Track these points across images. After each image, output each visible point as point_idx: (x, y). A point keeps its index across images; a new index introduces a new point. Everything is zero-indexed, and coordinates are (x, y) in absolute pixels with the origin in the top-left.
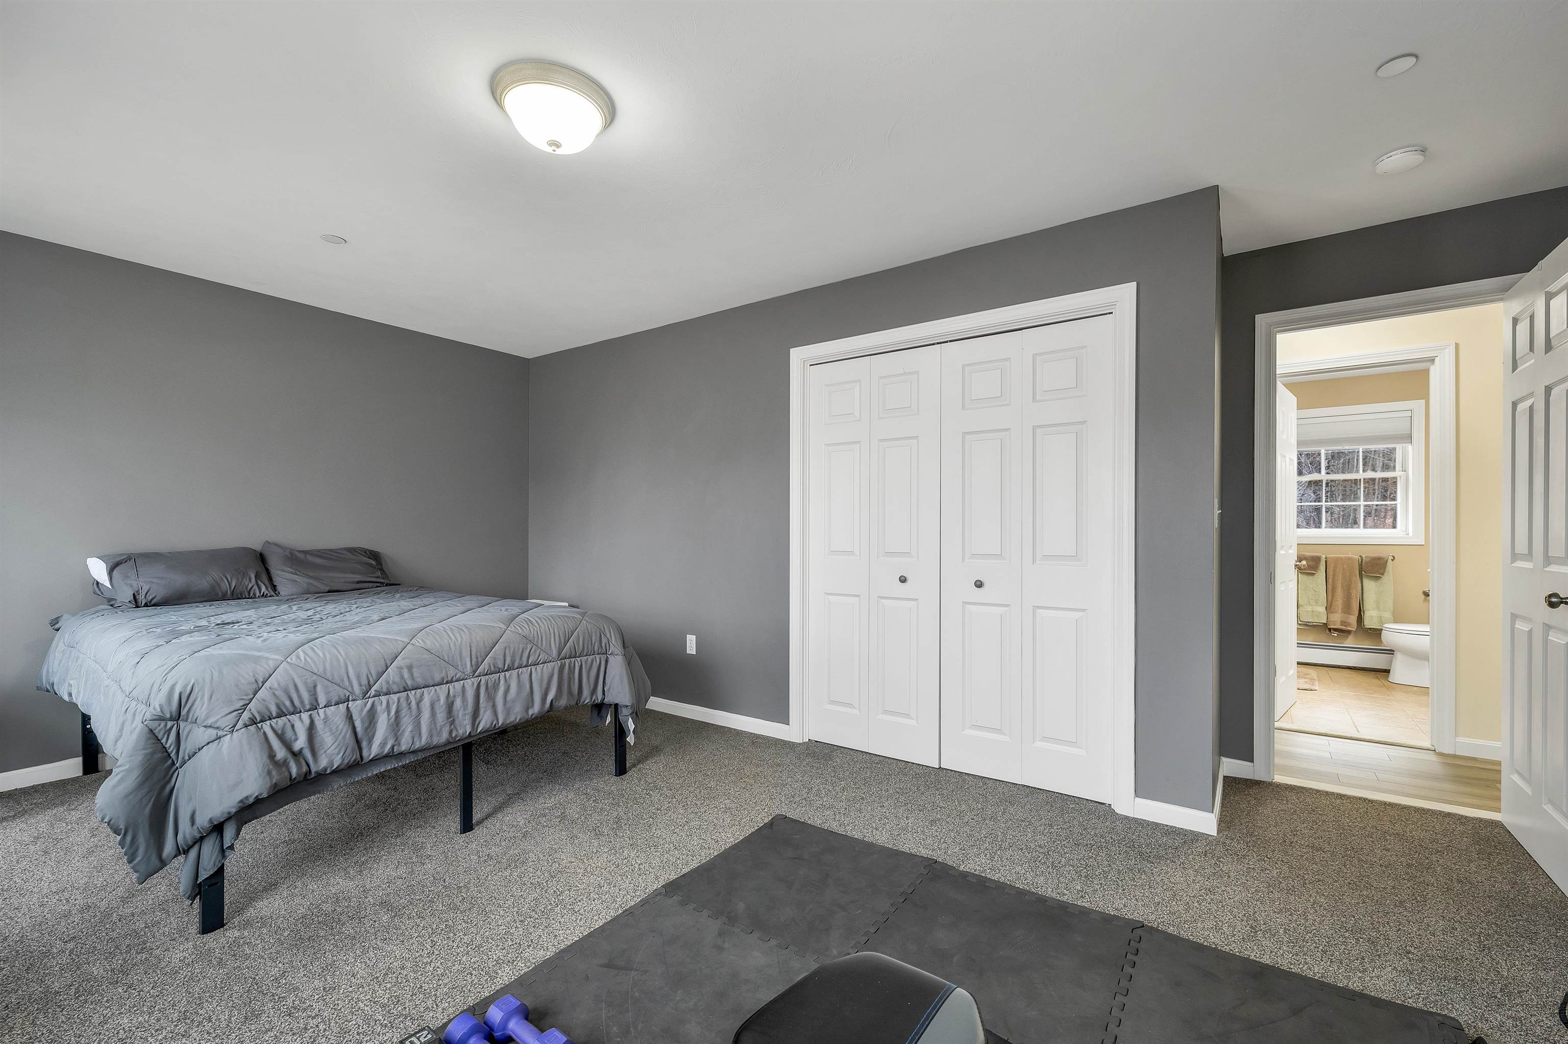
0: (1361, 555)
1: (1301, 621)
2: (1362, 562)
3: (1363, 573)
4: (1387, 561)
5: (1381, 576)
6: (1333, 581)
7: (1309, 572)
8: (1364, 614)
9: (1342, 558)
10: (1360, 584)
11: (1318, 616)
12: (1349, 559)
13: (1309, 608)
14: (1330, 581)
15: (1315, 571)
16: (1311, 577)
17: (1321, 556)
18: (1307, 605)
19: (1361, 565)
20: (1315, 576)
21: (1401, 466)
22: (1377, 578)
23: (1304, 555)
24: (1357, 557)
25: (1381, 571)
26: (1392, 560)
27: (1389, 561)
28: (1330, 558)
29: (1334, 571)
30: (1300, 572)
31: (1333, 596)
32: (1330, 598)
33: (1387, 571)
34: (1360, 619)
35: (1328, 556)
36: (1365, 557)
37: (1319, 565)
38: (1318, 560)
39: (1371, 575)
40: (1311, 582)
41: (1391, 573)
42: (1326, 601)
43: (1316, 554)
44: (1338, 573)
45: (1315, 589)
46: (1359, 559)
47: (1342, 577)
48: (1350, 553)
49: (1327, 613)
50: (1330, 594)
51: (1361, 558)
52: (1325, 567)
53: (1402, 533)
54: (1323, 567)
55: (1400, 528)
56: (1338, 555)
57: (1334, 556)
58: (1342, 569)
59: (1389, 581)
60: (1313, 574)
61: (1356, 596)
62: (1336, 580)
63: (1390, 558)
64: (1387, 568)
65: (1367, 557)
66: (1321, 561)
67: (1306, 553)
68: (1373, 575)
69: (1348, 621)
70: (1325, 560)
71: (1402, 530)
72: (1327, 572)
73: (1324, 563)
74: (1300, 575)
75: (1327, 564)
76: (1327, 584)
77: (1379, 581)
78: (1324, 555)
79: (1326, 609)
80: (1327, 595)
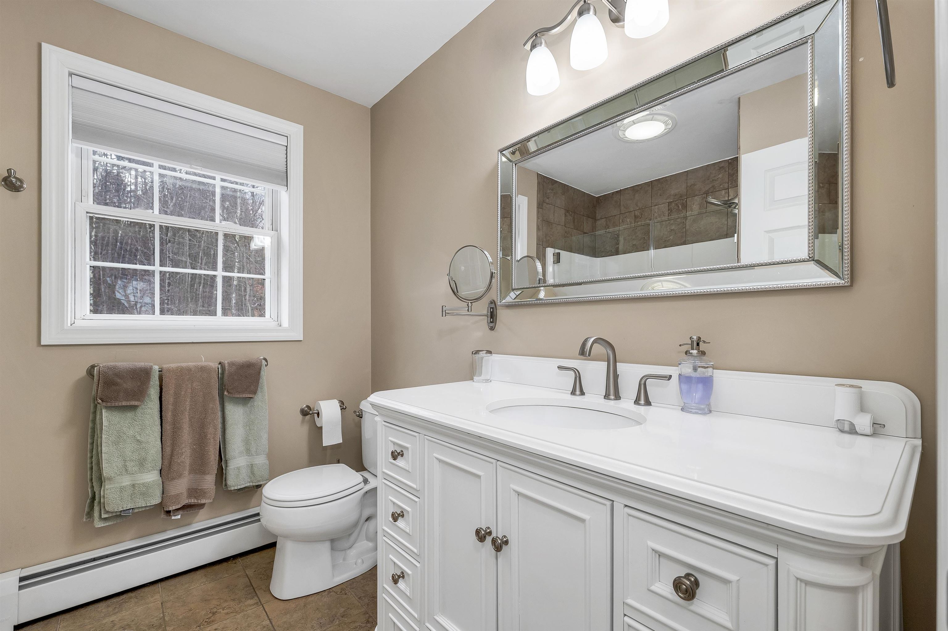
0: (223, 361)
1: (107, 512)
2: (223, 373)
3: (226, 393)
4: (260, 369)
5: (252, 396)
6: (175, 416)
7: (124, 403)
8: (226, 466)
9: (187, 370)
10: (219, 414)
11: (143, 494)
12: (203, 369)
13: (126, 481)
14: (168, 416)
15: (137, 400)
16: (130, 415)
17: (151, 368)
18: (121, 474)
19: (221, 379)
20: (139, 411)
22: (245, 401)
24: (214, 365)
25: (252, 388)
26: (266, 366)
27: (262, 369)
28: (169, 370)
29: (177, 395)
30: (106, 408)
31: (174, 445)
32: (168, 450)
33: (260, 385)
34: (221, 474)
35: (165, 366)
36: (229, 364)
37: (147, 388)
38: (140, 379)
39: (237, 396)
40: (129, 424)
41: (266, 389)
42: (161, 458)
43: (141, 364)
44: (181, 398)
45: (139, 438)
46: (218, 368)
47: (190, 409)
48: (203, 359)
49: (162, 486)
50: (168, 443)
51: (222, 366)
52: (158, 391)
53: (273, 324)
54: (153, 392)
55: (270, 317)
56: (184, 365)
57: (173, 365)
58: (192, 391)
59: (263, 402)
60: (134, 408)
61: (213, 438)
62: (180, 413)
63: (264, 363)
64: (261, 381)
65: (231, 364)
66: (150, 380)
67: (117, 364)
68: (239, 396)
69: (202, 488)
70: (159, 378)
71: (273, 320)
72: (163, 399)
73: (158, 383)
74: (104, 411)
75: (163, 384)
76: (161, 425)
77: (249, 405)
78: (156, 368)
79: (161, 475)
80: (162, 445)
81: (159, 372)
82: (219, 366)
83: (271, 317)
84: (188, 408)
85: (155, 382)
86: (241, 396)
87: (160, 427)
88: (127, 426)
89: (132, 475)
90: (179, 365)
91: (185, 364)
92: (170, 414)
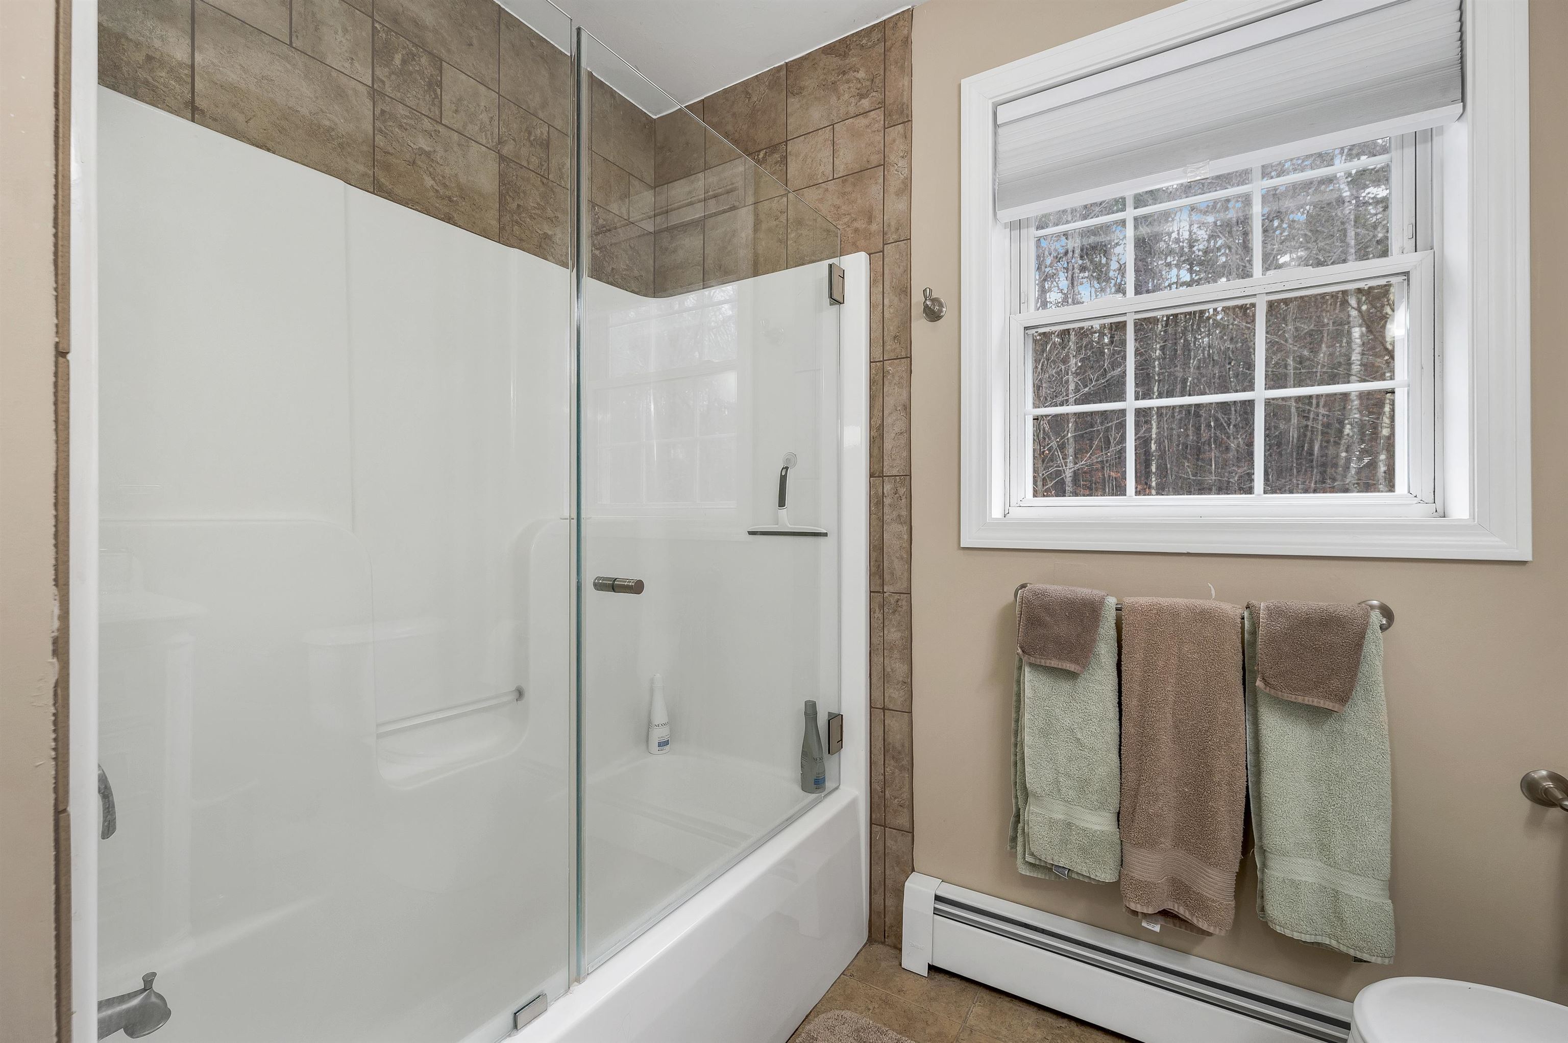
0: (1254, 602)
1: (1032, 854)
2: (1254, 633)
3: (1260, 685)
4: (1362, 635)
5: (1336, 707)
6: (1144, 707)
7: (1054, 663)
8: (1264, 865)
9: (1174, 614)
10: (1246, 731)
11: (1086, 849)
12: (1204, 617)
13: (1058, 812)
14: (1133, 705)
15: (1076, 661)
16: (1065, 686)
17: (1102, 602)
18: (1052, 795)
19: (1247, 648)
20: (1081, 683)
21: (1409, 231)
22: (1317, 715)
23: (1044, 594)
24: (1233, 610)
25: (1335, 683)
26: (1383, 628)
27: (1369, 635)
28: (1133, 610)
29: (1146, 663)
30: (1031, 665)
31: (1142, 772)
32: (1131, 779)
33: (1361, 681)
35: (1128, 600)
36: (1269, 610)
37: (1094, 641)
38: (1082, 621)
39: (1288, 697)
40: (1065, 705)
41: (1383, 694)
42: (1119, 790)
43: (1084, 592)
44: (1156, 673)
45: (1079, 736)
46: (1243, 618)
47: (1175, 702)
48: (1213, 592)
49: (1119, 848)
50: (1131, 763)
51: (1251, 614)
52: (1115, 650)
53: (1418, 512)
54: (1105, 651)
55: (1406, 492)
56: (1165, 601)
57: (1143, 601)
58: (1179, 661)
59: (1372, 730)
60: (1072, 676)
61: (1229, 784)
62: (1154, 706)
63: (1375, 620)
64: (1364, 668)
65: (1275, 613)
66: (1098, 626)
67: (1048, 586)
68: (1296, 698)
69: (1201, 891)
70: (1115, 623)
71: (1416, 500)
72: (1123, 668)
73: (1113, 633)
74: (1027, 669)
75: (1123, 637)
76: (1120, 719)
77: (1326, 727)
78: (1112, 601)
79: (1119, 825)
80: (1121, 763)
81: (1116, 610)
82: (1246, 614)
83: (1409, 492)
84: (1171, 698)
85: (1107, 629)
86: (1300, 699)
87: (1117, 723)
88: (1061, 706)
89: (1066, 804)
90: (1155, 600)
91: (1168, 599)
92: (1135, 702)
